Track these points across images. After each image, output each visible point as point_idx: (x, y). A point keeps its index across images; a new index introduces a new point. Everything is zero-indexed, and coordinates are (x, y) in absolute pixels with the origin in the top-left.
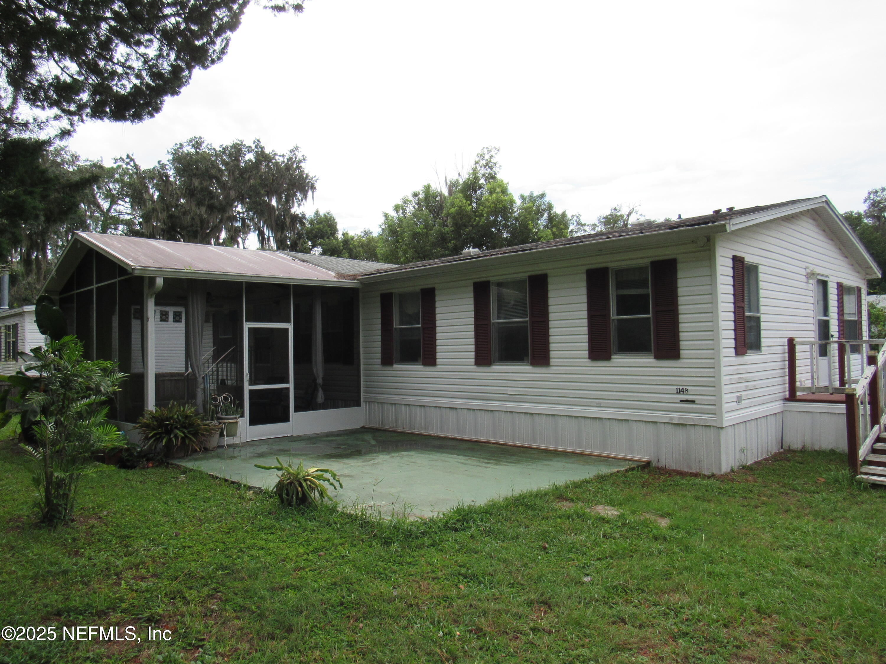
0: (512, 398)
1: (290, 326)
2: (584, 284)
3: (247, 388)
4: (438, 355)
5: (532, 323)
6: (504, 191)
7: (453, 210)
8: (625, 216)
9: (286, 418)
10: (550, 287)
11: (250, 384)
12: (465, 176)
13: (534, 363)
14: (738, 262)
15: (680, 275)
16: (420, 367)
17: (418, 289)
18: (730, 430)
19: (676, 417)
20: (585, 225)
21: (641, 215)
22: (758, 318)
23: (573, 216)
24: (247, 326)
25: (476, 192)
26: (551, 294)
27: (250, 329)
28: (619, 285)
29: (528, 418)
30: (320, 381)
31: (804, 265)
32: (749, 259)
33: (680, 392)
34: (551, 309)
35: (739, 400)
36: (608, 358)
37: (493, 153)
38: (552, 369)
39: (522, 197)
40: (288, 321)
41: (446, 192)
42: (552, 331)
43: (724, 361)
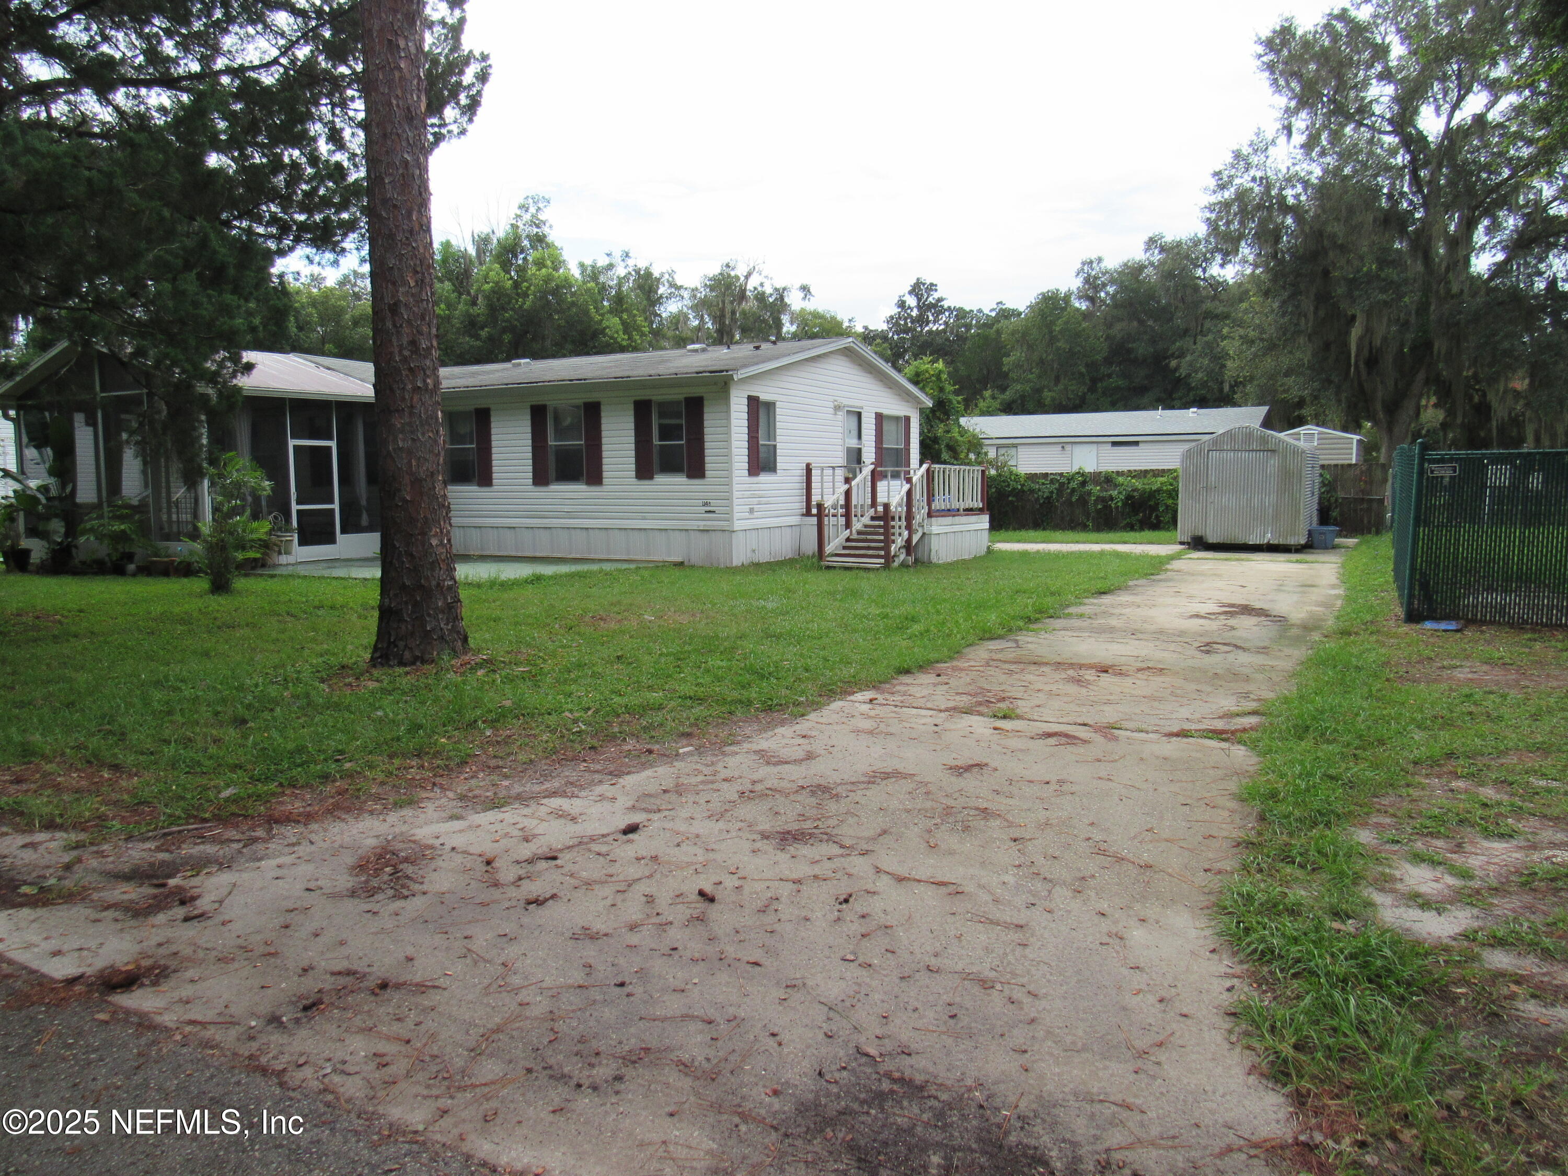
0: (569, 515)
1: (333, 444)
2: (632, 412)
3: (295, 507)
4: (494, 476)
5: (587, 446)
6: (557, 263)
7: (487, 287)
8: (742, 278)
9: (331, 540)
10: (603, 414)
11: (298, 503)
12: (501, 231)
13: (589, 483)
14: (753, 402)
15: (706, 410)
16: (475, 488)
17: (472, 408)
18: (741, 534)
19: (702, 525)
20: (681, 287)
21: (766, 277)
22: (775, 446)
23: (662, 275)
24: (292, 443)
25: (516, 257)
26: (604, 421)
27: (295, 447)
28: (661, 415)
29: (584, 533)
30: (364, 502)
31: (832, 398)
32: (764, 397)
33: (706, 504)
34: (604, 434)
35: (751, 511)
36: (651, 478)
37: (541, 205)
38: (604, 488)
39: (582, 266)
40: (331, 439)
41: (472, 251)
42: (605, 454)
43: (735, 480)
